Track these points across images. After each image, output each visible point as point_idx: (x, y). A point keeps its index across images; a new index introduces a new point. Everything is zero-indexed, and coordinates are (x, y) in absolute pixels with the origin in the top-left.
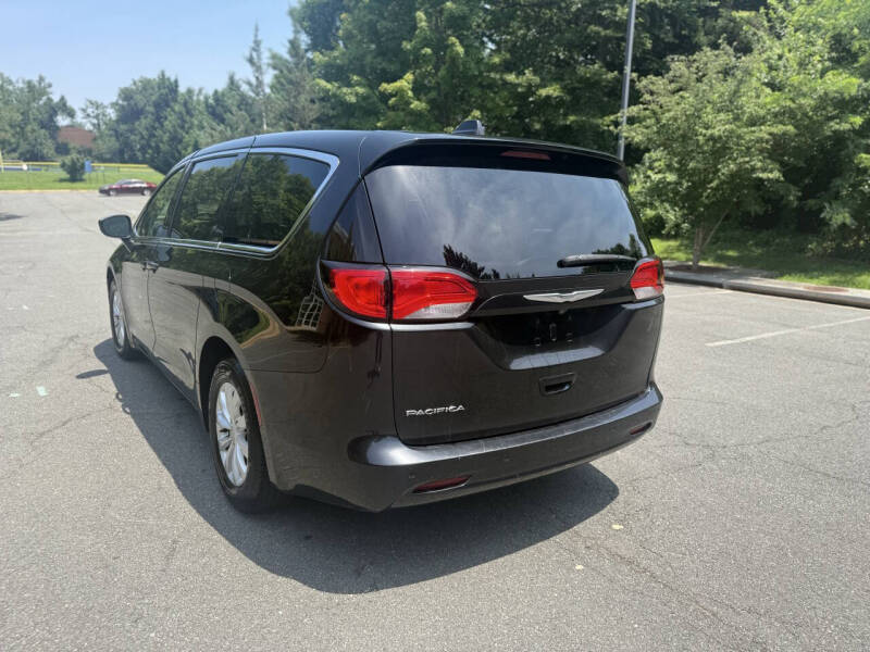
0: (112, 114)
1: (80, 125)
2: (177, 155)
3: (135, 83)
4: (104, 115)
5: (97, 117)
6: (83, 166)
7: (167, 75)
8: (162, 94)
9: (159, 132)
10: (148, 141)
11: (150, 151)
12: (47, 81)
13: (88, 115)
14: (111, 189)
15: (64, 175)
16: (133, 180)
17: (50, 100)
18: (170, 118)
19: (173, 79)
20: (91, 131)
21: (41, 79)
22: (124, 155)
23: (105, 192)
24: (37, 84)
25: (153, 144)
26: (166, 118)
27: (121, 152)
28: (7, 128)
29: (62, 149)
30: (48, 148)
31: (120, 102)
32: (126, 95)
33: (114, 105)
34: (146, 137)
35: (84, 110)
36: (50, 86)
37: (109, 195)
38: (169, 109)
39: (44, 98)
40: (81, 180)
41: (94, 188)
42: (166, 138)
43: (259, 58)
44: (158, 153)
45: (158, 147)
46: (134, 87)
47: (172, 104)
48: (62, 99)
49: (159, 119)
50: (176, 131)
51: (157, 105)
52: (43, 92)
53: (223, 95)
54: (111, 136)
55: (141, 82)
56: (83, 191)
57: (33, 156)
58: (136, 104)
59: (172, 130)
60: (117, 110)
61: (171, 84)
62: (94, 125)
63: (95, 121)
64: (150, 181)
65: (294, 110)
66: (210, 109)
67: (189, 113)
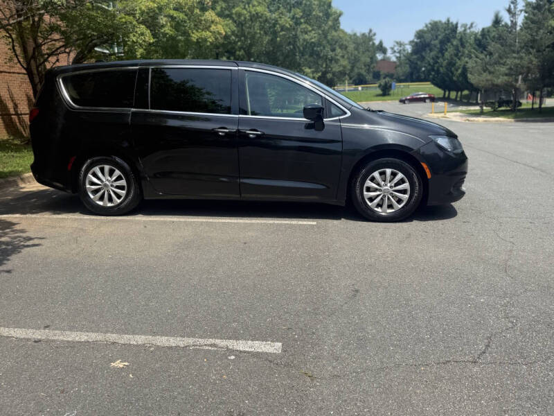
0: (409, 49)
1: (389, 58)
2: (451, 74)
3: (426, 26)
4: (404, 50)
5: (399, 52)
6: (390, 87)
7: (451, 21)
8: (446, 34)
9: (440, 60)
10: (433, 66)
11: (433, 73)
12: (373, 32)
13: (395, 52)
14: (406, 99)
15: (379, 91)
16: (420, 93)
17: (374, 44)
18: (449, 50)
19: (455, 23)
20: (394, 62)
21: (371, 31)
22: (414, 76)
23: (403, 101)
24: (367, 34)
25: (436, 68)
26: (447, 50)
27: (412, 74)
29: (377, 76)
30: (369, 77)
31: (415, 40)
32: (420, 35)
33: (411, 42)
34: (432, 64)
35: (392, 49)
36: (375, 34)
37: (404, 103)
38: (449, 44)
39: (371, 43)
40: (389, 95)
41: (395, 99)
42: (445, 63)
43: (515, 8)
44: (438, 74)
45: (438, 70)
46: (425, 29)
47: (452, 40)
48: (381, 43)
49: (442, 51)
50: (452, 59)
51: (442, 42)
52: (370, 39)
53: (488, 31)
54: (407, 63)
55: (430, 24)
56: (389, 101)
57: (360, 81)
58: (425, 41)
59: (449, 58)
60: (413, 46)
61: (453, 26)
62: (397, 57)
63: (398, 55)
64: (430, 93)
65: (534, 41)
66: (477, 42)
67: (463, 45)
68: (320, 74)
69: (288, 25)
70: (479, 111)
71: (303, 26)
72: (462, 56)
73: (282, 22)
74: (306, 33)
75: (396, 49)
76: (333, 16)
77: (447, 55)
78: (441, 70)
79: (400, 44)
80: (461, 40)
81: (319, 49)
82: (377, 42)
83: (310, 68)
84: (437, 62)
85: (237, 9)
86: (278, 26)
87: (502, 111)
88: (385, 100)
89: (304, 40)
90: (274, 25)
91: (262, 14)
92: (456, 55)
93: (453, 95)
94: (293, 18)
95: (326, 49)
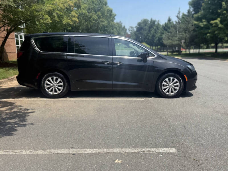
0: (135, 29)
1: (127, 33)
2: (153, 40)
4: (133, 30)
5: (132, 31)
7: (153, 19)
8: (151, 24)
9: (149, 34)
11: (146, 39)
18: (152, 31)
20: (130, 35)
25: (147, 38)
26: (151, 30)
31: (138, 26)
32: (139, 24)
33: (136, 27)
35: (129, 29)
36: (122, 23)
38: (152, 28)
42: (151, 36)
44: (148, 40)
46: (141, 22)
47: (153, 26)
49: (149, 31)
51: (149, 28)
53: (168, 24)
54: (135, 35)
55: (143, 20)
58: (141, 26)
59: (153, 34)
60: (137, 29)
61: (153, 21)
62: (131, 33)
63: (131, 32)
65: (187, 28)
66: (164, 28)
67: (158, 29)
69: (96, 19)
70: (166, 55)
71: (102, 19)
72: (158, 33)
73: (93, 17)
74: (103, 22)
76: (113, 16)
77: (152, 32)
78: (150, 38)
79: (132, 27)
80: (157, 27)
81: (107, 28)
82: (123, 26)
84: (147, 35)
86: (92, 19)
87: (175, 54)
89: (102, 25)
90: (90, 18)
91: (85, 14)
92: (155, 33)
93: (154, 48)
94: (98, 16)
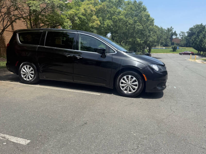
0: (186, 35)
1: (178, 38)
2: (201, 45)
3: (194, 26)
4: (184, 35)
5: (182, 36)
6: (177, 48)
7: (203, 24)
8: (200, 29)
9: (197, 39)
10: (194, 41)
11: (194, 44)
12: (172, 28)
13: (181, 35)
14: (182, 53)
15: (172, 50)
16: (188, 51)
17: (172, 32)
18: (201, 35)
19: (204, 25)
20: (180, 39)
21: (171, 27)
22: (187, 45)
23: (180, 54)
24: (170, 28)
25: (195, 42)
27: (187, 44)
28: (164, 40)
29: (173, 44)
30: (170, 44)
31: (189, 31)
32: (191, 29)
33: (187, 32)
34: (194, 40)
35: (180, 34)
36: (173, 29)
37: (181, 55)
38: (201, 33)
39: (171, 32)
40: (176, 51)
41: (178, 53)
42: (199, 40)
44: (196, 45)
45: (196, 43)
46: (194, 27)
47: (202, 32)
48: (175, 32)
49: (198, 36)
50: (202, 39)
51: (198, 32)
52: (171, 30)
54: (185, 40)
55: (196, 26)
56: (176, 54)
57: (166, 45)
58: (193, 32)
59: (200, 38)
60: (188, 34)
61: (203, 27)
62: (181, 38)
63: (182, 37)
64: (193, 52)
68: (143, 41)
71: (138, 23)
73: (129, 22)
74: (138, 26)
75: (181, 34)
76: (150, 20)
77: (200, 37)
79: (183, 33)
81: (144, 32)
82: (174, 32)
83: (139, 39)
84: (195, 40)
85: (114, 17)
86: (128, 23)
88: (174, 53)
89: (137, 28)
90: (126, 23)
91: (122, 19)
92: (204, 38)
93: (202, 53)
94: (134, 20)
95: (147, 32)
